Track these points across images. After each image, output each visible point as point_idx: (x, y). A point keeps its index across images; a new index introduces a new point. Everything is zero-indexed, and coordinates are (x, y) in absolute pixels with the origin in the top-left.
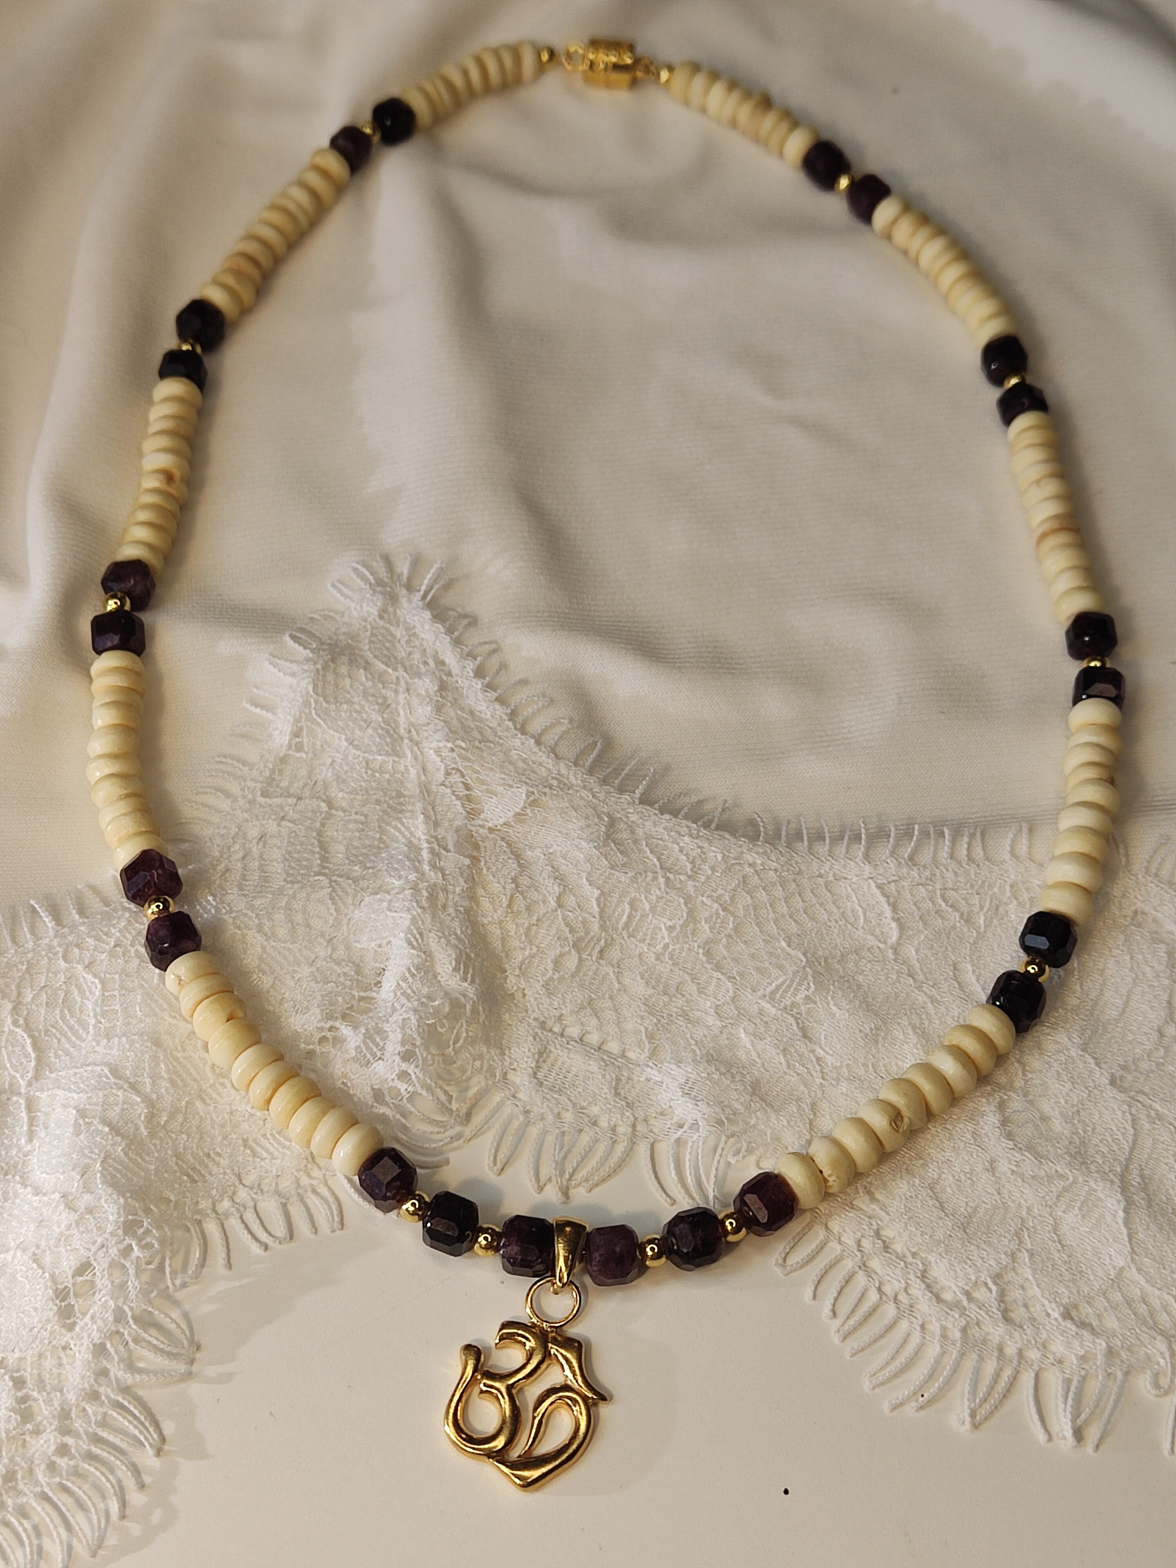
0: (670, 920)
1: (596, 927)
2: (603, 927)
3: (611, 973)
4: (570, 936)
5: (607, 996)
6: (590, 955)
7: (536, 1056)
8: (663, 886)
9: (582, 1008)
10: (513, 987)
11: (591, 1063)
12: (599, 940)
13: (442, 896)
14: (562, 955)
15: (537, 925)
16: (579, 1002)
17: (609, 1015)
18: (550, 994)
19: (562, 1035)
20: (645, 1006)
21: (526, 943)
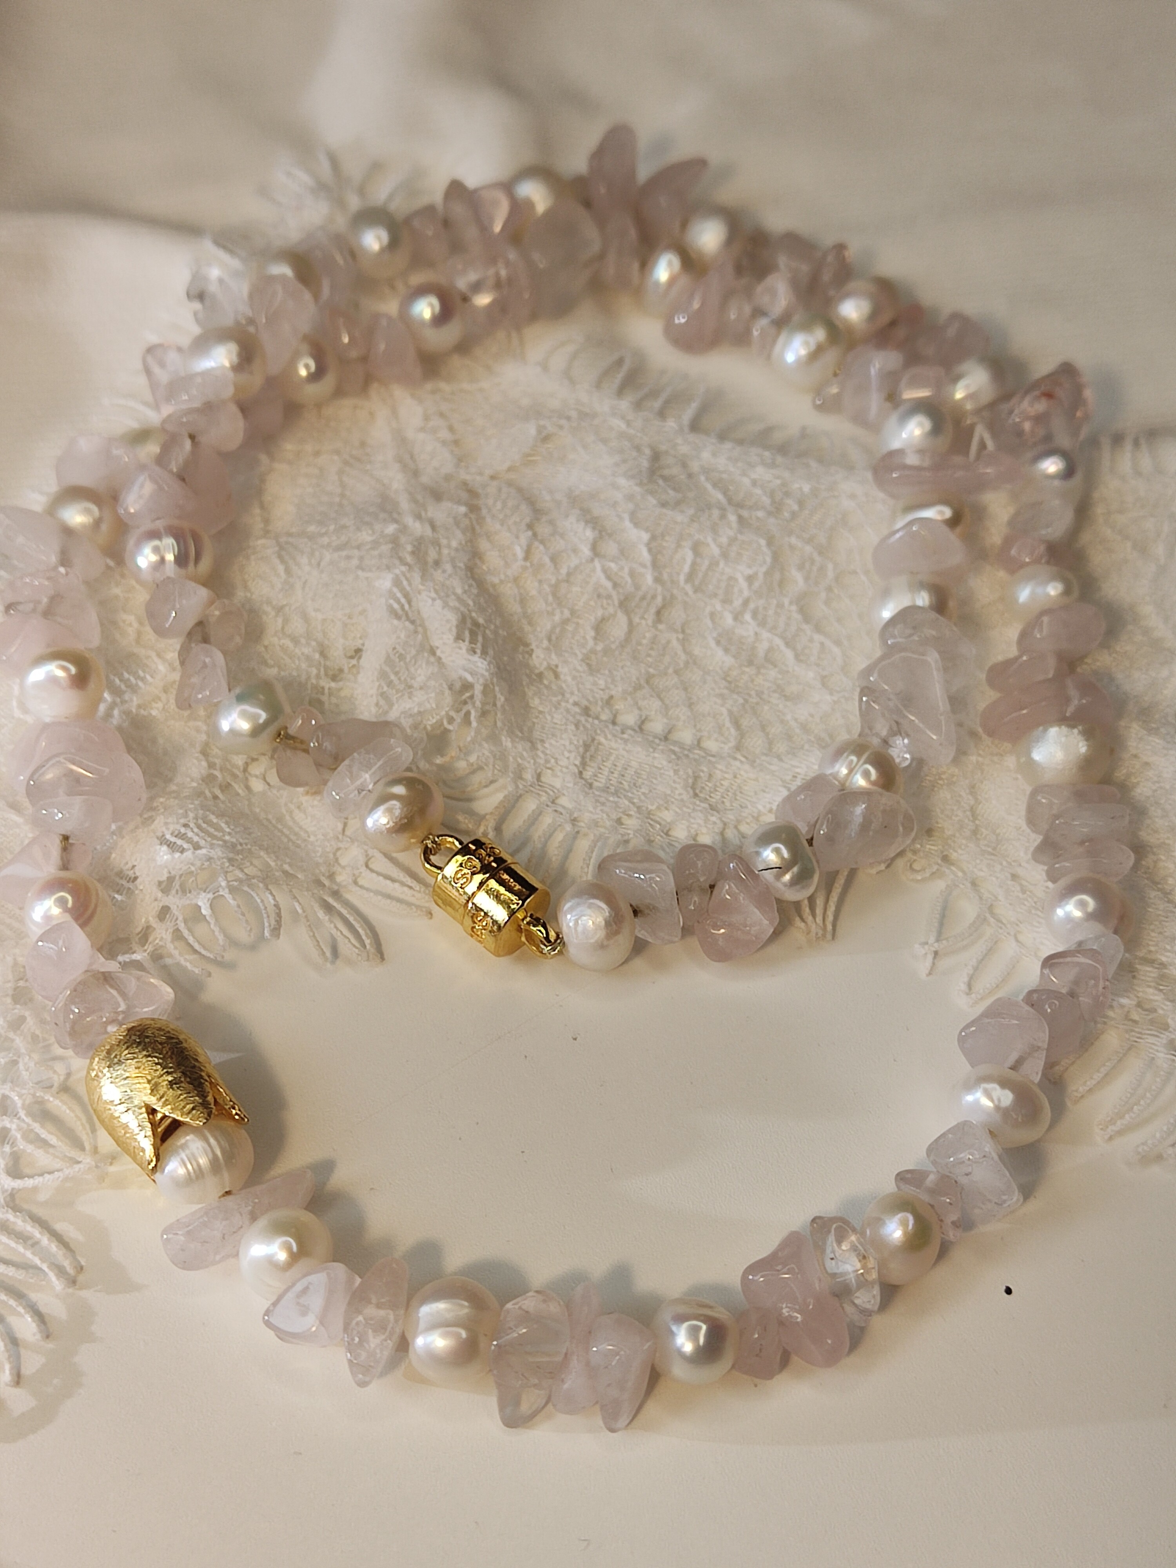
0: (750, 567)
1: (649, 579)
2: (658, 580)
3: (675, 642)
4: (614, 594)
5: (671, 671)
6: (644, 619)
7: (581, 750)
8: (734, 525)
9: (638, 687)
10: (541, 664)
11: (656, 755)
12: (654, 597)
13: (432, 554)
14: (603, 620)
15: (567, 581)
16: (634, 679)
17: (676, 695)
18: (592, 670)
19: (614, 723)
20: (724, 681)
21: (554, 606)
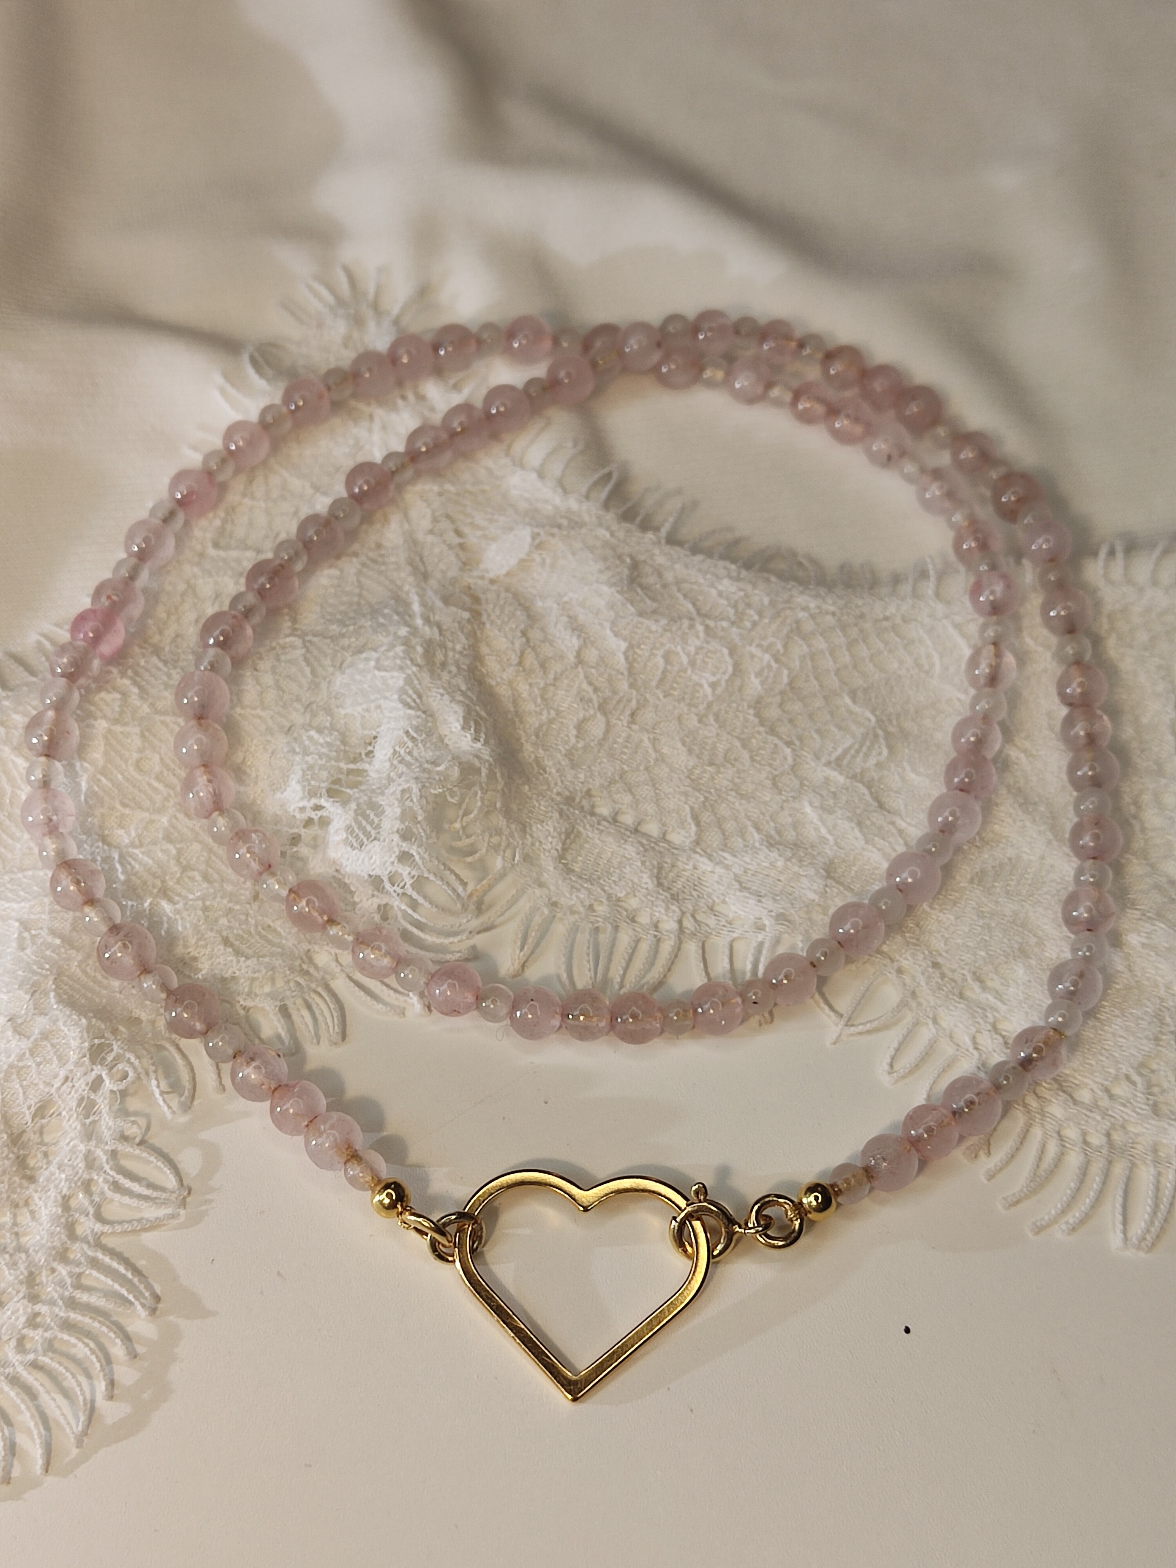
0: (714, 674)
1: (625, 684)
2: (632, 686)
3: (646, 741)
4: (594, 697)
5: (642, 768)
6: (620, 720)
7: (563, 836)
8: (702, 635)
9: (612, 782)
10: (529, 757)
11: (627, 847)
12: (629, 700)
13: (440, 656)
14: (584, 720)
15: (554, 685)
16: (610, 774)
17: (645, 791)
18: (574, 764)
19: (592, 814)
20: (688, 780)
21: (542, 706)
